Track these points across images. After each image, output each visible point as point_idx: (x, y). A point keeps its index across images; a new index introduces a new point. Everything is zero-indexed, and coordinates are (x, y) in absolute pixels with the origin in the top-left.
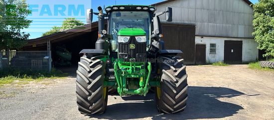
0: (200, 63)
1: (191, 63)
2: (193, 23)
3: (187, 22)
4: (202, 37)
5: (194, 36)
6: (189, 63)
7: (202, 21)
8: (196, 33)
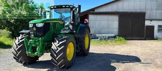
0: (150, 39)
1: (142, 39)
2: (143, 11)
3: (139, 11)
4: (151, 20)
5: (144, 20)
6: (140, 38)
7: (152, 10)
8: (146, 18)
